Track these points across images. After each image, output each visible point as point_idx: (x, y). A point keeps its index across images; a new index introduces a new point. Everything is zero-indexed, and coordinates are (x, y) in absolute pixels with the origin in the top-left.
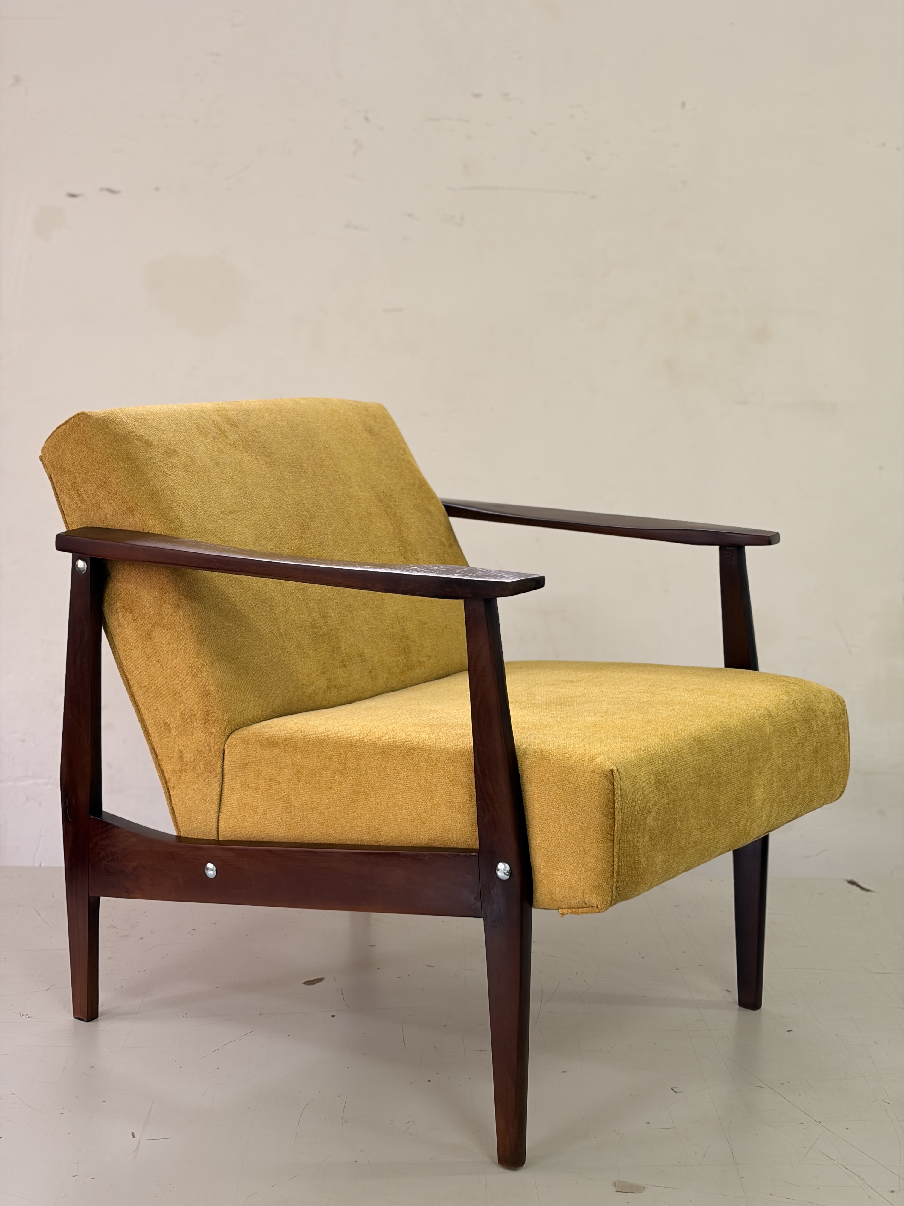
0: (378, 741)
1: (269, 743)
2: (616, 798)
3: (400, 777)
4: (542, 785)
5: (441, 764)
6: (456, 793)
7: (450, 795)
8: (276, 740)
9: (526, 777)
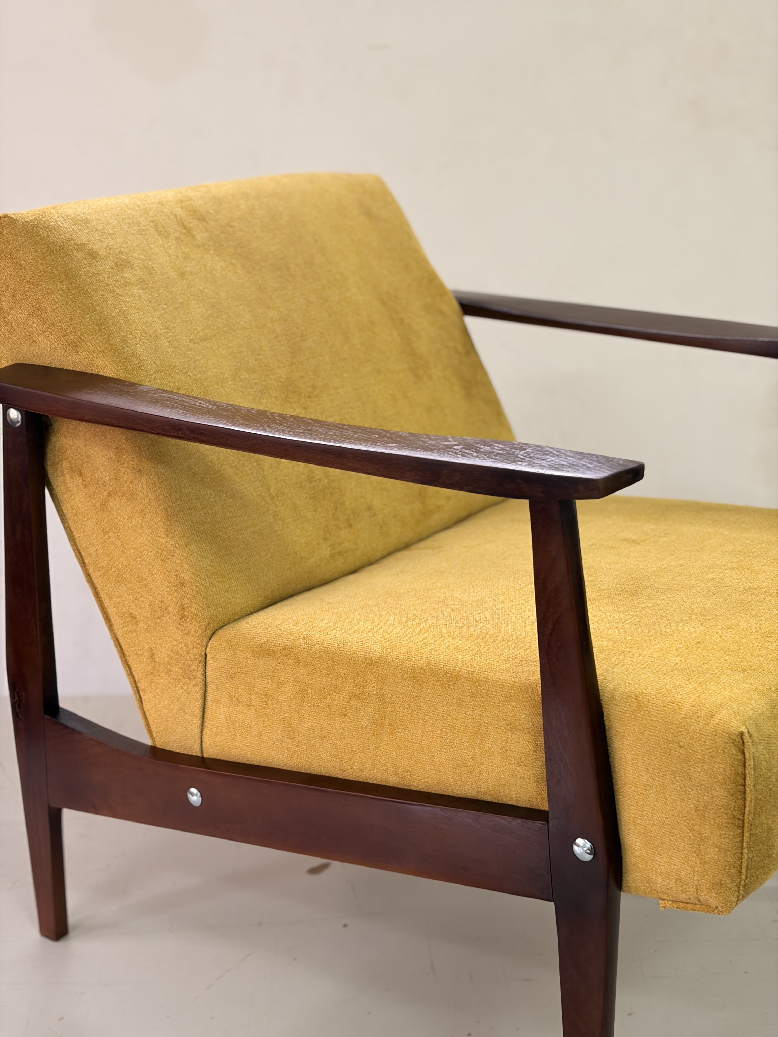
0: (407, 662)
1: (263, 650)
2: (747, 772)
3: (438, 711)
4: (640, 745)
5: (494, 701)
6: (515, 741)
7: (507, 742)
8: (272, 649)
9: (615, 731)
